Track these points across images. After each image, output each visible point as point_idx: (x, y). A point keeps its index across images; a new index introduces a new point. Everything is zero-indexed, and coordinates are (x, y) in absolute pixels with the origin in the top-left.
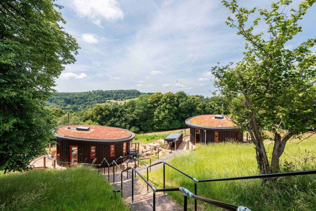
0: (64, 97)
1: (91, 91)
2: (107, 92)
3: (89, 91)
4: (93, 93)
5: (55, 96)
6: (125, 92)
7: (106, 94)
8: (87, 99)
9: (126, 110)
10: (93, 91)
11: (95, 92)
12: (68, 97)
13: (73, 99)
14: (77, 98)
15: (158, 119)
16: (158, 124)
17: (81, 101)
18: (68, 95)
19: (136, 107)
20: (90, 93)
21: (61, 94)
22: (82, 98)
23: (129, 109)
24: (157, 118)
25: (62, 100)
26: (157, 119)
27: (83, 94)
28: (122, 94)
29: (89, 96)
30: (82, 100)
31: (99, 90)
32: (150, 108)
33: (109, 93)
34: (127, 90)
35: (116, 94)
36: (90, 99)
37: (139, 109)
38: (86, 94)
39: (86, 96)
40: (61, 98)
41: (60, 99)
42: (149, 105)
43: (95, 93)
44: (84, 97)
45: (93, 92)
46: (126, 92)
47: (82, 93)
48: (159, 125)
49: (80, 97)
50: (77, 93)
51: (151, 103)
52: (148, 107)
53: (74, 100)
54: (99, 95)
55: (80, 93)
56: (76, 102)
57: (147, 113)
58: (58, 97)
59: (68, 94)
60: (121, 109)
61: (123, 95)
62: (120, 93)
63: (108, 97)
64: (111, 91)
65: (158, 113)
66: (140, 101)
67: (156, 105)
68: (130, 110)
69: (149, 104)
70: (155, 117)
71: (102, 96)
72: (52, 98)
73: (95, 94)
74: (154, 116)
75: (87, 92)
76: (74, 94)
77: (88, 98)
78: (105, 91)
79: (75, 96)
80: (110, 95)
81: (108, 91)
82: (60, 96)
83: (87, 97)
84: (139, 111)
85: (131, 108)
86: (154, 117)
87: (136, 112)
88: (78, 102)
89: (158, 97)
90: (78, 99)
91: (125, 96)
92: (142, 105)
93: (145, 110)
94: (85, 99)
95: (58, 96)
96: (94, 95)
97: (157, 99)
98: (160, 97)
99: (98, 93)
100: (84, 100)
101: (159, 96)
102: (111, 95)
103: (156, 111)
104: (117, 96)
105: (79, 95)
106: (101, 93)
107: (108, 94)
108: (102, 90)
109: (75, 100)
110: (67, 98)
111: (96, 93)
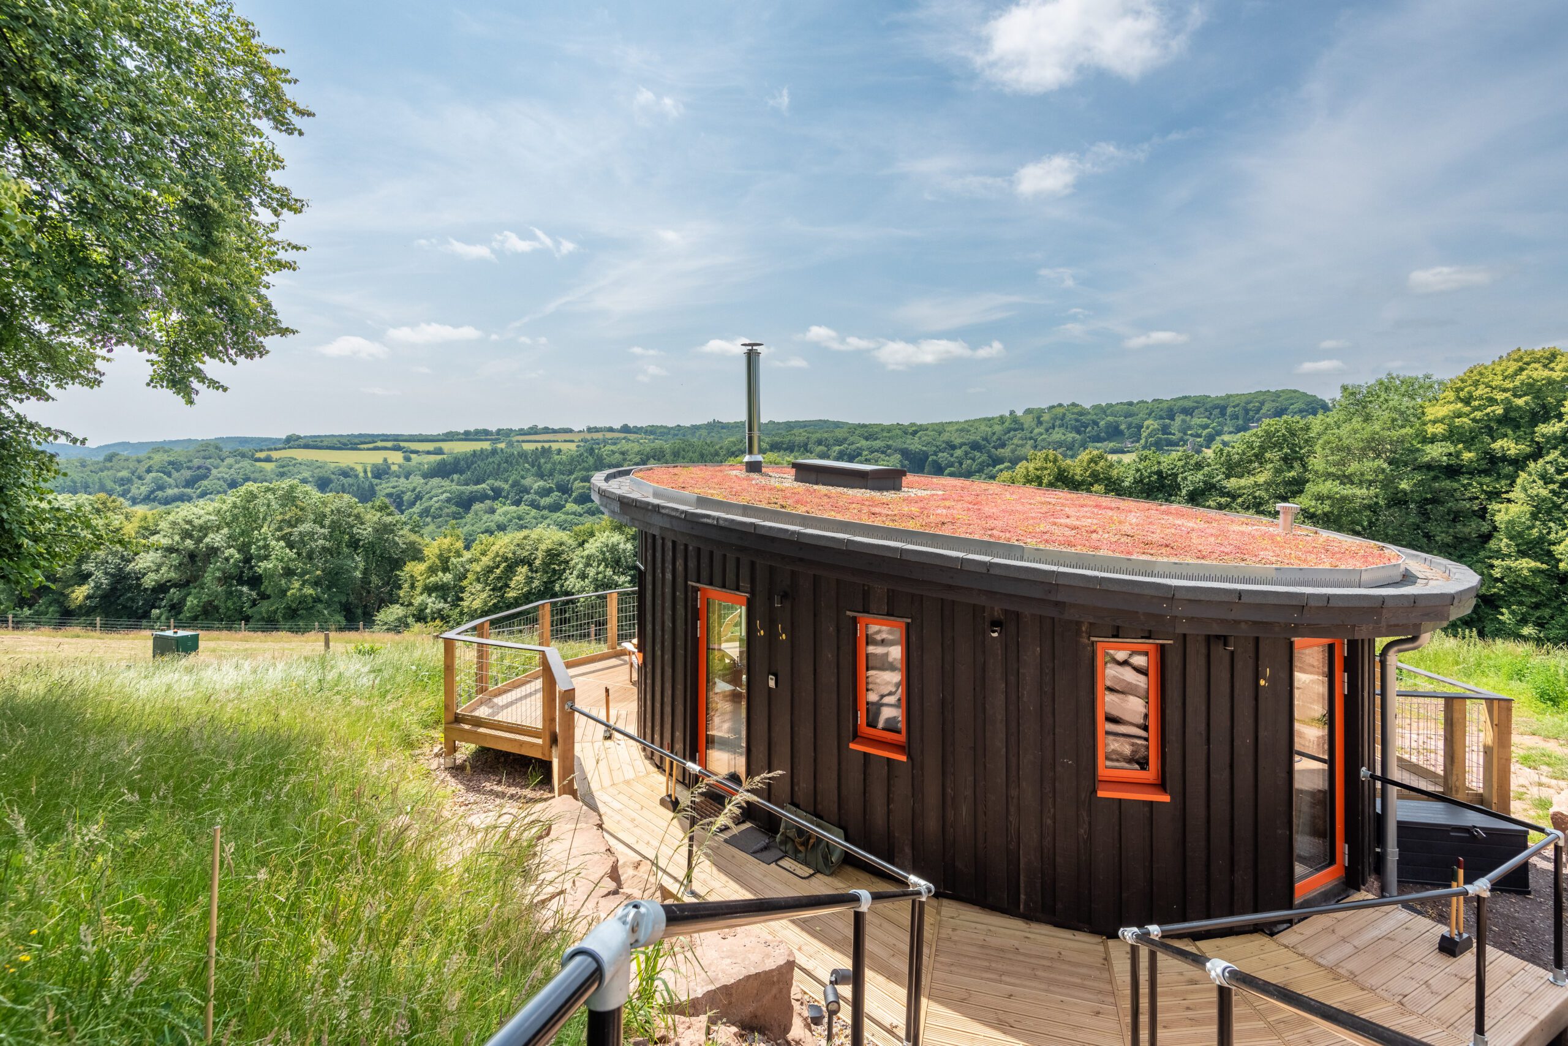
0: (897, 443)
1: (1019, 413)
2: (1102, 410)
3: (1012, 412)
4: (1028, 421)
5: (867, 439)
6: (1216, 407)
7: (1096, 423)
8: (1001, 450)
9: (1233, 483)
10: (1028, 411)
11: (1037, 415)
12: (915, 445)
13: (935, 454)
14: (953, 447)
15: (1536, 558)
16: (1537, 606)
17: (969, 462)
18: (914, 433)
19: (1317, 463)
20: (1015, 420)
21: (889, 431)
22: (975, 446)
23: (1261, 479)
24: (1522, 554)
25: (892, 458)
26: (1526, 564)
27: (983, 428)
28: (1196, 421)
29: (1012, 433)
30: (978, 454)
31: (1060, 405)
32: (1452, 471)
33: (1112, 415)
34: (1229, 396)
35: (1161, 418)
36: (1013, 451)
37: (1347, 479)
38: (997, 428)
39: (995, 438)
40: (889, 447)
41: (883, 452)
42: (1435, 452)
43: (1039, 418)
44: (985, 439)
45: (1029, 418)
46: (1223, 410)
47: (976, 424)
48: (1547, 612)
49: (965, 444)
50: (957, 423)
51: (1453, 435)
52: (1429, 467)
53: (941, 454)
54: (1062, 430)
55: (966, 422)
56: (952, 466)
57: (1425, 515)
58: (877, 444)
59: (915, 431)
60: (1200, 476)
61: (1206, 427)
62: (1188, 412)
63: (1109, 438)
64: (1130, 404)
65: (1534, 516)
66: (1357, 422)
67: (1508, 446)
68: (1268, 484)
69: (1433, 440)
70: (1502, 543)
71: (1079, 432)
72: (853, 447)
73: (1040, 423)
74: (1487, 537)
75: (1002, 420)
76: (940, 429)
77: (1003, 446)
78: (1094, 407)
79: (945, 437)
80: (1123, 427)
81: (1110, 406)
82: (884, 439)
83: (1000, 439)
84: (1348, 491)
85: (1278, 471)
86: (1492, 544)
87: (1320, 498)
88: (956, 464)
89: (1531, 388)
90: (958, 452)
91: (1219, 433)
92: (1373, 446)
93: (1404, 485)
94: (989, 452)
95: (875, 439)
96: (1036, 431)
97: (1520, 402)
98: (1550, 382)
99: (1055, 419)
100: (985, 457)
101: (1539, 373)
102: (1129, 427)
103: (1517, 493)
104: (1165, 430)
105: (962, 430)
106: (1069, 416)
107: (1109, 425)
108: (1074, 405)
109: (943, 457)
110: (912, 447)
111: (1046, 417)
